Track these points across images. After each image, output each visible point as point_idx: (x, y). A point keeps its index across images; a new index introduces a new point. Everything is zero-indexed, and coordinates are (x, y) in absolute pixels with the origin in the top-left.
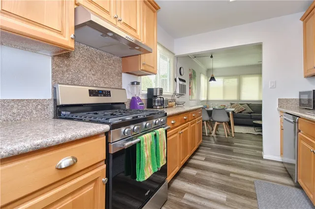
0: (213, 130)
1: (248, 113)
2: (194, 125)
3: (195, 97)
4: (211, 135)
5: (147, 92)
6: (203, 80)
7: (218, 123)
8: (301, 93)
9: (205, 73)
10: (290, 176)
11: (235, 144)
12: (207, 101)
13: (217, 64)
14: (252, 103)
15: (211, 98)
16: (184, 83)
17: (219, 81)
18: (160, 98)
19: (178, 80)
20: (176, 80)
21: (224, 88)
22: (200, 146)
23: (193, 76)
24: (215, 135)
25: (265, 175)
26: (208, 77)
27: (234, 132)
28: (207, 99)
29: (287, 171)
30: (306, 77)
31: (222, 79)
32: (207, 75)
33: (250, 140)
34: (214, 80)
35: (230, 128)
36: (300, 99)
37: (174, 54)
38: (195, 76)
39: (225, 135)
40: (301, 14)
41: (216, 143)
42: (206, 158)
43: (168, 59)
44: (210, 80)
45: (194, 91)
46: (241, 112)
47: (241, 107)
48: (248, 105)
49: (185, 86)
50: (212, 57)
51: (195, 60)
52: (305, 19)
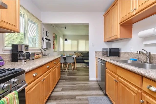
0: (66, 67)
1: (81, 57)
2: (55, 69)
3: (57, 50)
4: (65, 71)
5: (11, 48)
6: (61, 40)
7: (69, 64)
8: (103, 49)
9: (62, 36)
10: (101, 89)
11: (77, 74)
12: (64, 51)
13: (68, 33)
14: (83, 52)
15: (65, 50)
16: (49, 42)
17: (69, 41)
18: (26, 52)
19: (45, 39)
20: (43, 39)
21: (71, 45)
22: (60, 79)
23: (55, 38)
24: (67, 70)
25: (92, 92)
26: (64, 39)
27: (76, 67)
28: (64, 50)
29: (99, 86)
30: (105, 42)
31: (71, 41)
32: (63, 38)
33: (83, 70)
34: (67, 41)
35: (74, 65)
36: (103, 52)
37: (41, 21)
38: (56, 38)
39: (72, 70)
40: (104, 13)
41: (68, 76)
42: (62, 88)
43: (37, 24)
44: (65, 41)
45: (56, 46)
46: (78, 57)
47: (79, 54)
48: (81, 53)
49: (50, 43)
50: (65, 28)
51: (56, 28)
52: (105, 16)
